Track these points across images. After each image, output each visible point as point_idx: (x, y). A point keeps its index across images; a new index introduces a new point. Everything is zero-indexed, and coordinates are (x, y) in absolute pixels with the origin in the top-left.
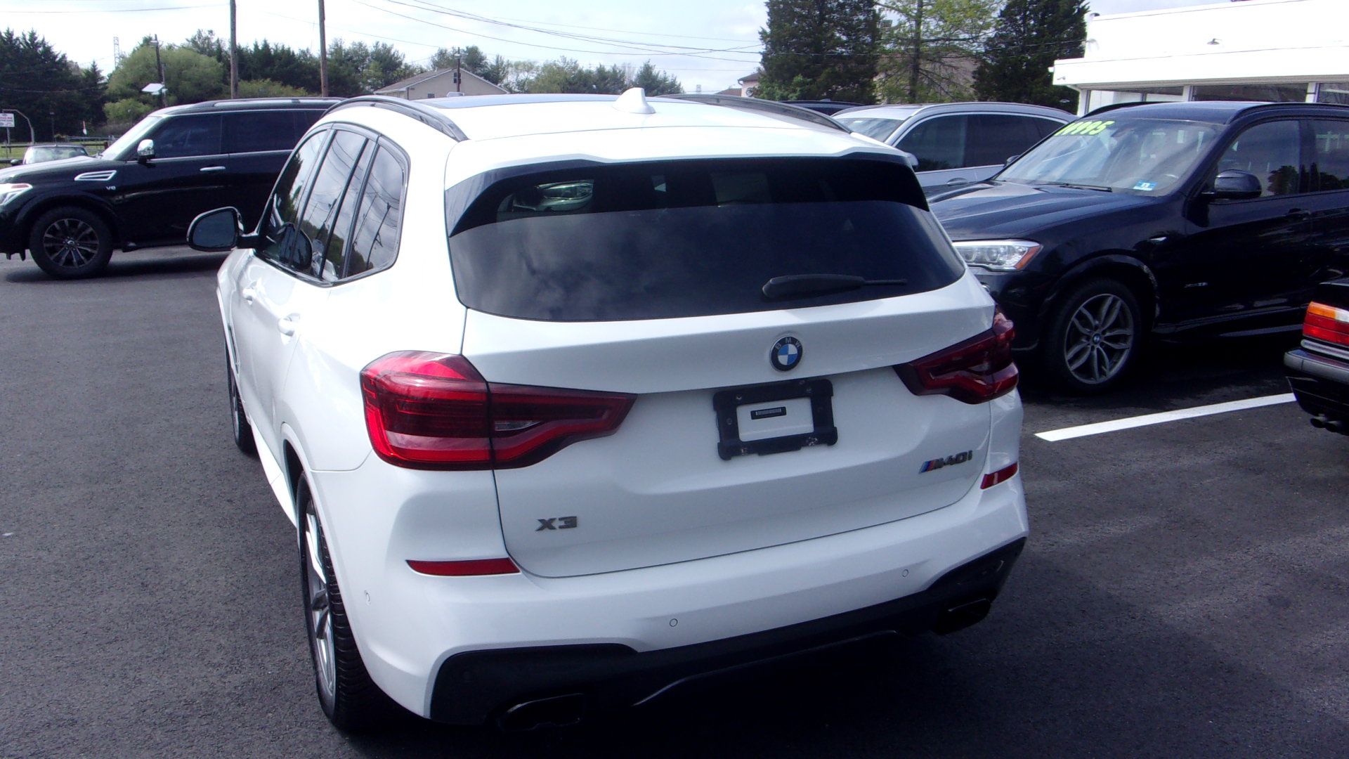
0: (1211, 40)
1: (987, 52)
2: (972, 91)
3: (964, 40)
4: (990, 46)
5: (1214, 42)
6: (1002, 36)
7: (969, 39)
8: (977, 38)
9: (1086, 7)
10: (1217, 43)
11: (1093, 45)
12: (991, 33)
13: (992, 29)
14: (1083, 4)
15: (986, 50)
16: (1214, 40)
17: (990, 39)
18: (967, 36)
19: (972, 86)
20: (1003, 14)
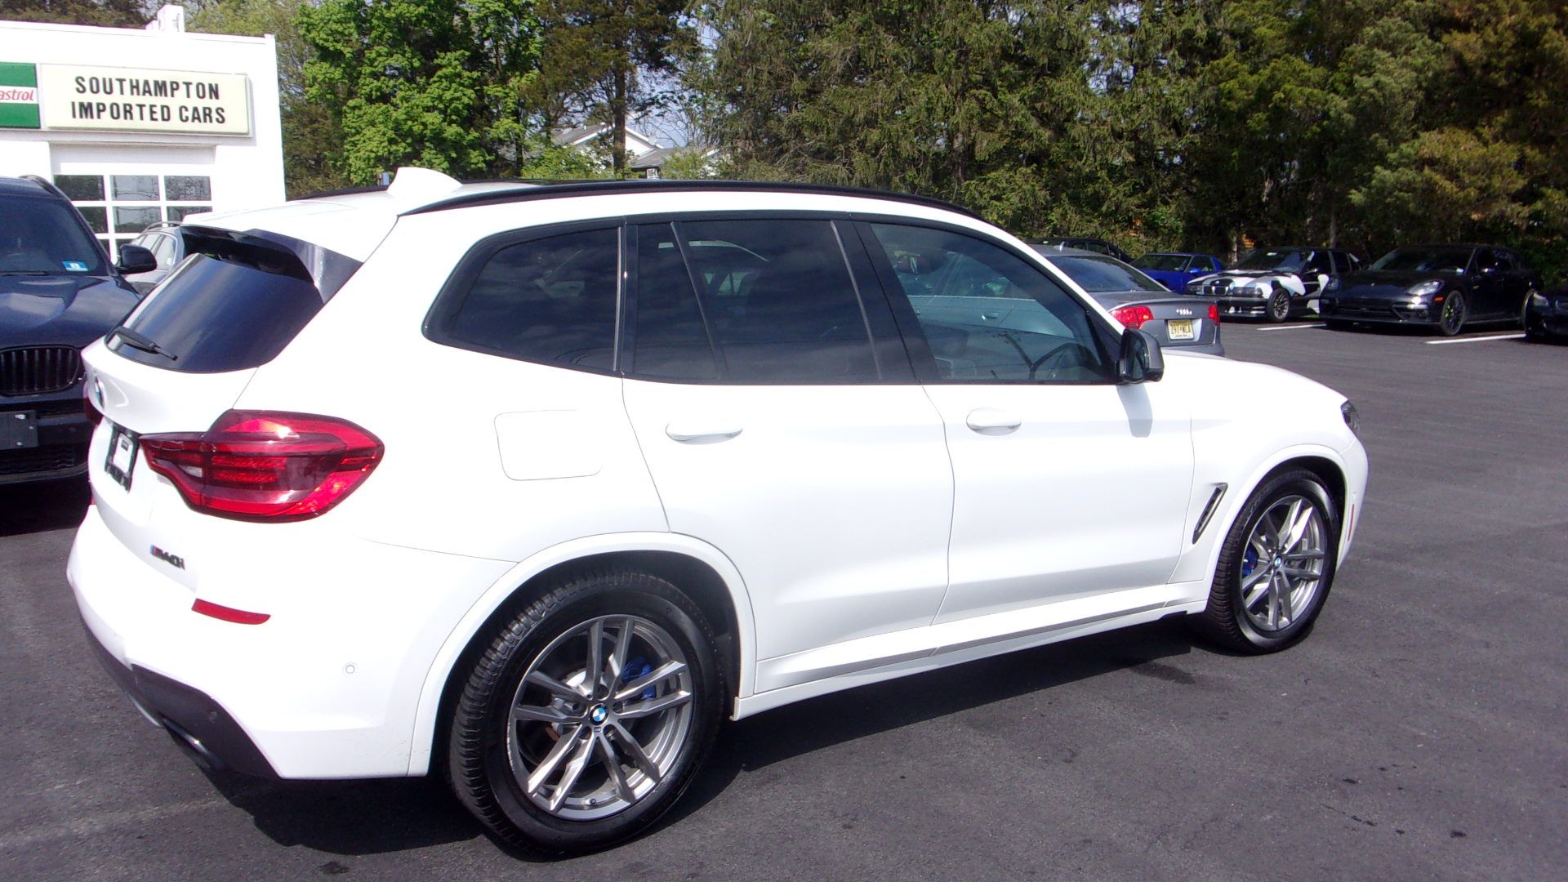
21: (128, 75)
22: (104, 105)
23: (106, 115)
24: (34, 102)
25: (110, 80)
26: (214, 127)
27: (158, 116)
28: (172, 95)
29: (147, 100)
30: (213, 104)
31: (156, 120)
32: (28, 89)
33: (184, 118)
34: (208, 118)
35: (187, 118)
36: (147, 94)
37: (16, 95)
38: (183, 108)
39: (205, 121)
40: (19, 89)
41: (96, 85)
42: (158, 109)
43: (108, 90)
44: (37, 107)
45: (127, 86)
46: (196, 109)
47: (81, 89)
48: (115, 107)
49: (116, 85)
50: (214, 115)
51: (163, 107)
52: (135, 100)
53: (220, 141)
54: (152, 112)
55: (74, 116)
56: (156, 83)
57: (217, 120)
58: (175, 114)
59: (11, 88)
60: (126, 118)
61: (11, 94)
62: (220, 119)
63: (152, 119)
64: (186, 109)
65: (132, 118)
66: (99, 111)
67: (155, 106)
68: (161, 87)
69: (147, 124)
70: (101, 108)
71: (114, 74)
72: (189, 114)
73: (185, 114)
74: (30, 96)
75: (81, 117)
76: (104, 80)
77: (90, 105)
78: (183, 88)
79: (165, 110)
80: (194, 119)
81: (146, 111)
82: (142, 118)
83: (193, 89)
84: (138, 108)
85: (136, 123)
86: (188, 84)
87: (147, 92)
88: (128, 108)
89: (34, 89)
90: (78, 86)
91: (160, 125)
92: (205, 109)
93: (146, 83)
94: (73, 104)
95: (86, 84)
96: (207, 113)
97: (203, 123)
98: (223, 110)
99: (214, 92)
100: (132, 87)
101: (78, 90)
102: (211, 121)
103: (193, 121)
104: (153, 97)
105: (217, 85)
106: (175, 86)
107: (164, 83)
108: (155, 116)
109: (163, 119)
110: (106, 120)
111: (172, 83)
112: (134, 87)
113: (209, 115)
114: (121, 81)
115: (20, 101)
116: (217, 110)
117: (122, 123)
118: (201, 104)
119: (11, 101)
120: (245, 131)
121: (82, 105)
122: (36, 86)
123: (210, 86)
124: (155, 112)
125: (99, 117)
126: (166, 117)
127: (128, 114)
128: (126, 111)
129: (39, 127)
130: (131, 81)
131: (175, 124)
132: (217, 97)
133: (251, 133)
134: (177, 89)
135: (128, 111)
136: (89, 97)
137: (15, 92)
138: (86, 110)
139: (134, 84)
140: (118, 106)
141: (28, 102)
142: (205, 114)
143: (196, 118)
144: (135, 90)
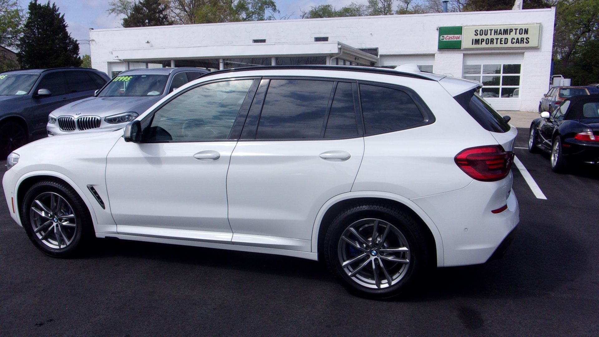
0: (147, 42)
1: (21, 44)
2: (17, 62)
3: (9, 38)
4: (23, 41)
5: (148, 42)
6: (27, 36)
7: (12, 37)
8: (16, 37)
9: (66, 25)
10: (149, 43)
11: (93, 42)
12: (22, 35)
13: (23, 33)
14: (64, 23)
15: (21, 43)
16: (148, 41)
17: (21, 38)
18: (10, 36)
19: (17, 60)
20: (26, 26)
21: (494, 28)
22: (484, 39)
23: (484, 43)
24: (460, 40)
25: (487, 30)
26: (525, 45)
27: (503, 42)
28: (510, 34)
29: (500, 37)
30: (525, 36)
31: (502, 44)
32: (458, 36)
33: (513, 42)
34: (522, 42)
35: (514, 42)
36: (500, 34)
37: (454, 38)
38: (513, 39)
39: (521, 43)
40: (455, 36)
41: (482, 32)
42: (503, 40)
43: (486, 34)
44: (461, 41)
45: (493, 32)
46: (518, 39)
47: (476, 34)
48: (487, 40)
49: (489, 32)
50: (525, 41)
51: (505, 39)
52: (494, 37)
53: (527, 50)
54: (501, 41)
55: (473, 44)
56: (504, 30)
57: (526, 42)
58: (510, 41)
59: (453, 36)
60: (491, 44)
61: (452, 38)
62: (527, 42)
63: (501, 43)
64: (514, 39)
65: (493, 44)
66: (482, 42)
67: (502, 39)
68: (506, 32)
69: (499, 45)
70: (483, 40)
71: (488, 28)
72: (515, 41)
73: (513, 41)
74: (458, 38)
75: (475, 44)
76: (485, 30)
77: (479, 40)
78: (514, 31)
79: (506, 40)
80: (516, 42)
81: (499, 41)
82: (497, 43)
83: (518, 31)
84: (496, 40)
85: (495, 45)
86: (516, 30)
87: (500, 33)
88: (492, 40)
89: (461, 35)
90: (475, 33)
91: (504, 46)
92: (521, 38)
93: (500, 30)
94: (473, 40)
95: (479, 33)
96: (522, 40)
97: (520, 44)
98: (529, 38)
99: (526, 31)
100: (495, 32)
101: (475, 35)
102: (523, 43)
103: (516, 43)
104: (502, 35)
105: (528, 29)
106: (511, 30)
107: (507, 30)
108: (502, 42)
109: (505, 43)
110: (484, 45)
111: (510, 29)
112: (496, 32)
113: (523, 41)
114: (491, 30)
115: (455, 40)
116: (526, 39)
117: (489, 46)
118: (520, 37)
119: (452, 40)
120: (537, 46)
121: (476, 40)
122: (461, 34)
123: (525, 29)
124: (502, 41)
125: (481, 44)
126: (506, 42)
127: (492, 42)
128: (491, 41)
129: (461, 49)
130: (495, 30)
131: (509, 45)
132: (527, 34)
133: (539, 46)
134: (512, 31)
135: (492, 41)
136: (479, 37)
137: (454, 37)
138: (477, 42)
139: (496, 31)
140: (488, 39)
141: (458, 40)
142: (521, 40)
143: (517, 42)
144: (496, 33)
